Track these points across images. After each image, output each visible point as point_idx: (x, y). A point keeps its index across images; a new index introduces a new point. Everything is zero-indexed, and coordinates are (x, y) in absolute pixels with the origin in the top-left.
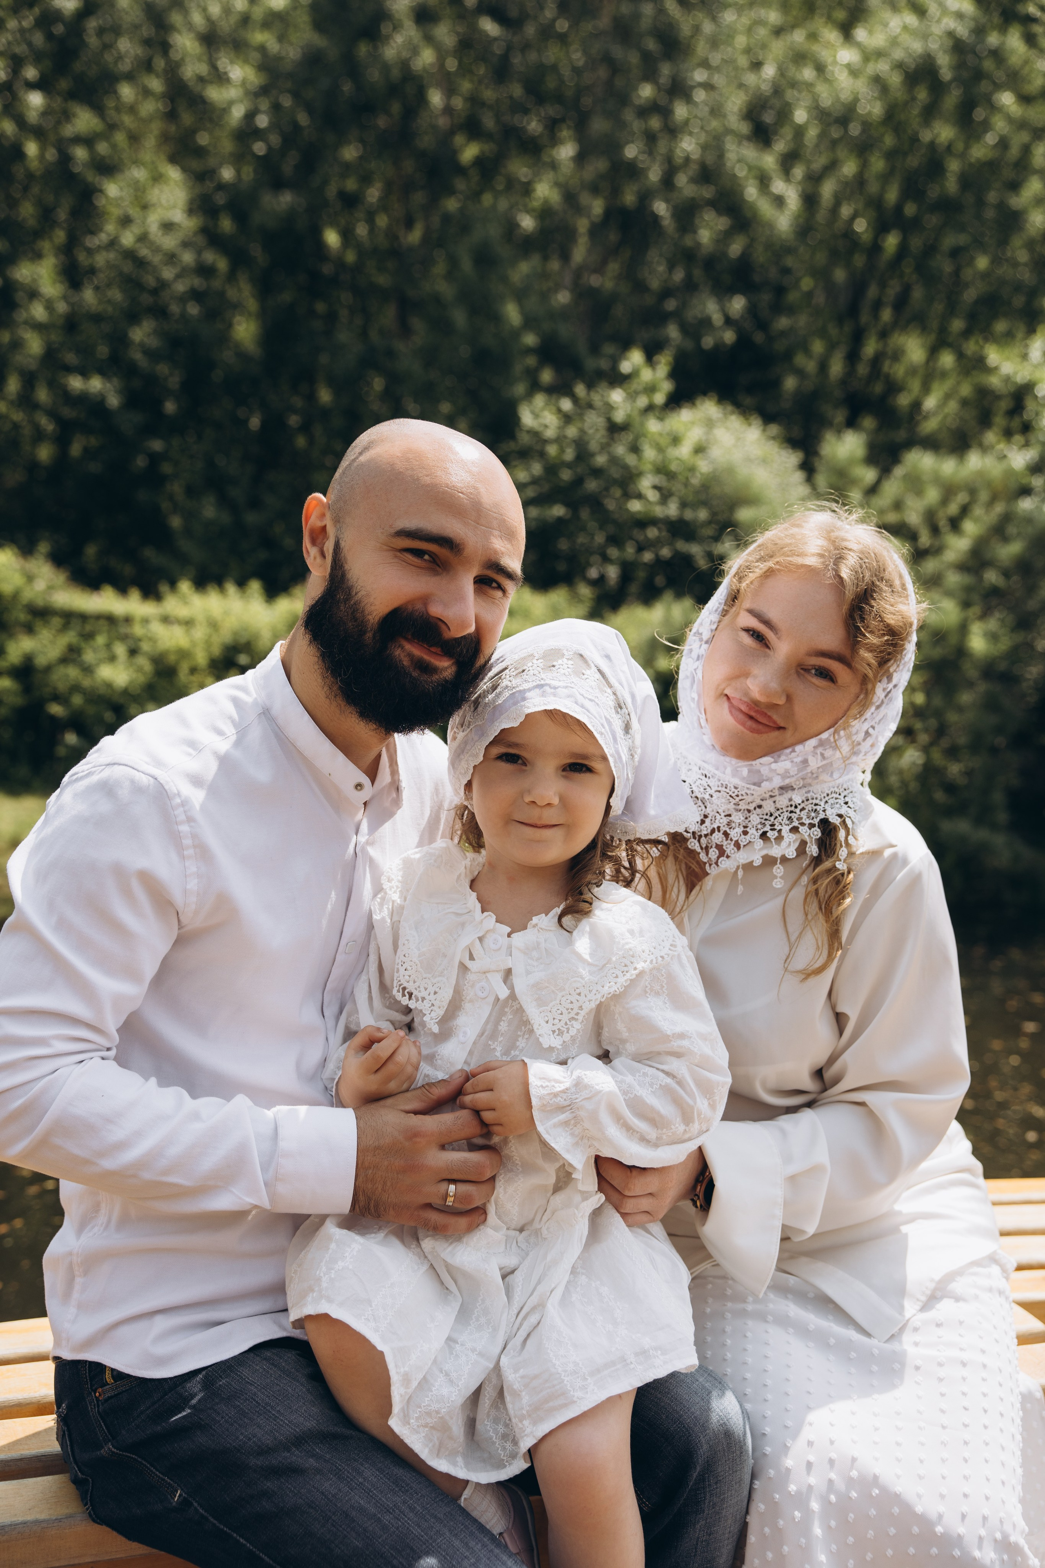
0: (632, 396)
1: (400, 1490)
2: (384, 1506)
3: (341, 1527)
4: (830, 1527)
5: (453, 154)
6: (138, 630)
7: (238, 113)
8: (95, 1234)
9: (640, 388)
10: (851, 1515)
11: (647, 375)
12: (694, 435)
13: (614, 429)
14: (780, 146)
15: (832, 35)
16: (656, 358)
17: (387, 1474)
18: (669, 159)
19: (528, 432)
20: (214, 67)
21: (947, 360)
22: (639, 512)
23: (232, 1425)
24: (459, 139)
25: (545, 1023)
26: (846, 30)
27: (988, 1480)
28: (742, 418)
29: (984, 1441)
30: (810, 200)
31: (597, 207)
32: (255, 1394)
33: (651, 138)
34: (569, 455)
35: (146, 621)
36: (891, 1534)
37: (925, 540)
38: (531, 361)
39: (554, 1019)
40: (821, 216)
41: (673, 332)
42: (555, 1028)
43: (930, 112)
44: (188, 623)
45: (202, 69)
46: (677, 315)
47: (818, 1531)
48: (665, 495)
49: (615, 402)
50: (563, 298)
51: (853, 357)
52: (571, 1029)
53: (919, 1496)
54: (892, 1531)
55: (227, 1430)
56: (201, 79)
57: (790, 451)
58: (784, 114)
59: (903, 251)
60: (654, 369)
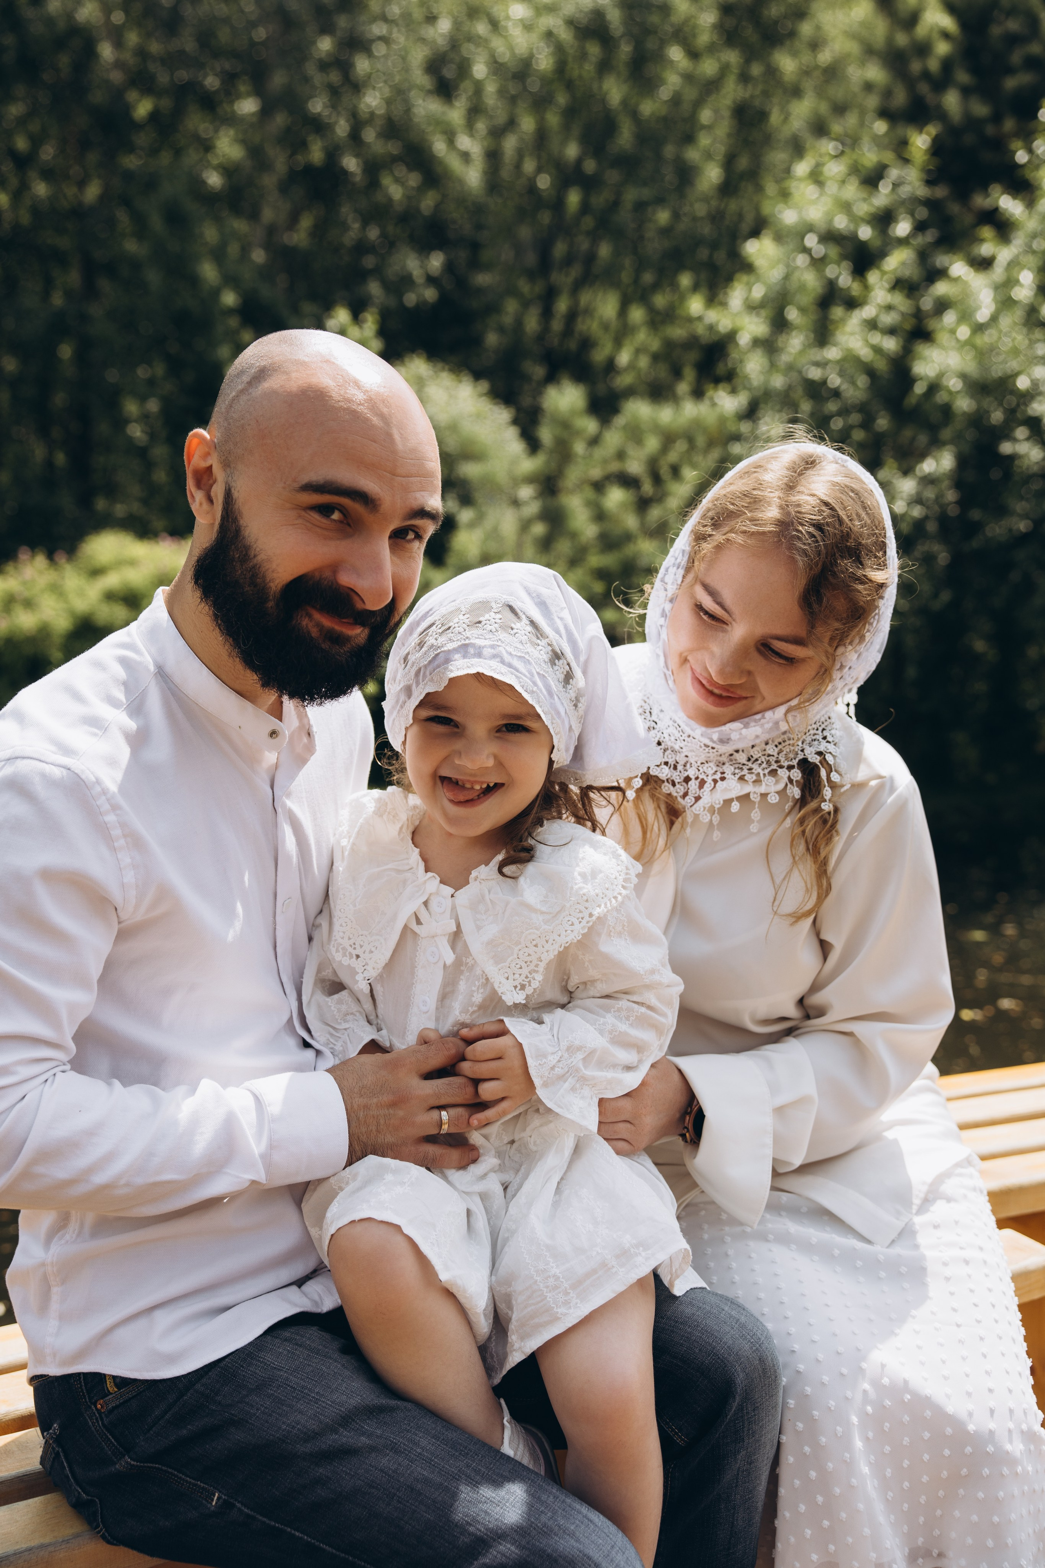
1: (460, 1454)
2: (448, 1473)
3: (408, 1502)
4: (868, 1438)
5: (127, 110)
8: (67, 1242)
10: (887, 1424)
11: (354, 334)
14: (462, 101)
16: (361, 316)
17: (443, 1440)
18: (354, 114)
21: (637, 314)
23: (270, 1415)
24: (132, 96)
25: (505, 980)
27: (1008, 1373)
28: (453, 377)
29: (998, 1335)
30: (493, 156)
31: (280, 162)
32: (287, 1379)
33: (334, 92)
36: (926, 1438)
37: (647, 488)
38: (233, 322)
39: (514, 974)
40: (506, 173)
41: (374, 288)
42: (516, 983)
43: (605, 66)
46: (377, 272)
47: (859, 1444)
50: (259, 256)
51: (547, 313)
52: (532, 981)
53: (948, 1396)
54: (927, 1435)
55: (267, 1422)
57: (503, 406)
58: (464, 68)
59: (585, 207)
60: (361, 327)
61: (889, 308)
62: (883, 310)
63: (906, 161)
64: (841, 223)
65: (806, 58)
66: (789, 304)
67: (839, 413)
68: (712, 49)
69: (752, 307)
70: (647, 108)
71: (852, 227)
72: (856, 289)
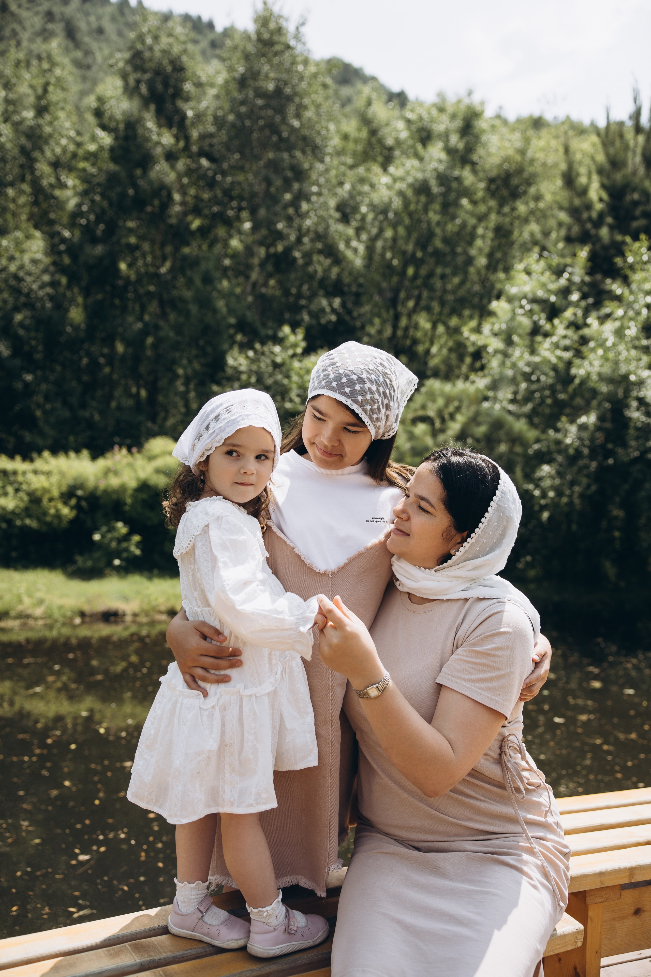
0: (285, 349)
5: (187, 225)
6: (20, 478)
7: (72, 203)
9: (289, 345)
11: (292, 338)
13: (276, 366)
14: (354, 224)
15: (376, 169)
16: (297, 330)
18: (300, 229)
19: (231, 367)
20: (58, 179)
21: (441, 329)
22: (291, 408)
24: (190, 217)
26: (385, 168)
30: (370, 249)
31: (262, 251)
33: (289, 219)
35: (24, 473)
37: (438, 424)
38: (232, 331)
40: (377, 258)
41: (305, 316)
43: (427, 208)
44: (48, 474)
45: (52, 180)
46: (307, 308)
49: (276, 352)
50: (249, 299)
51: (395, 327)
56: (51, 186)
58: (356, 209)
59: (416, 275)
60: (296, 335)
61: (565, 337)
62: (562, 338)
64: (540, 293)
65: (532, 205)
66: (514, 333)
68: (484, 200)
69: (495, 334)
70: (450, 227)
71: (546, 295)
72: (548, 327)
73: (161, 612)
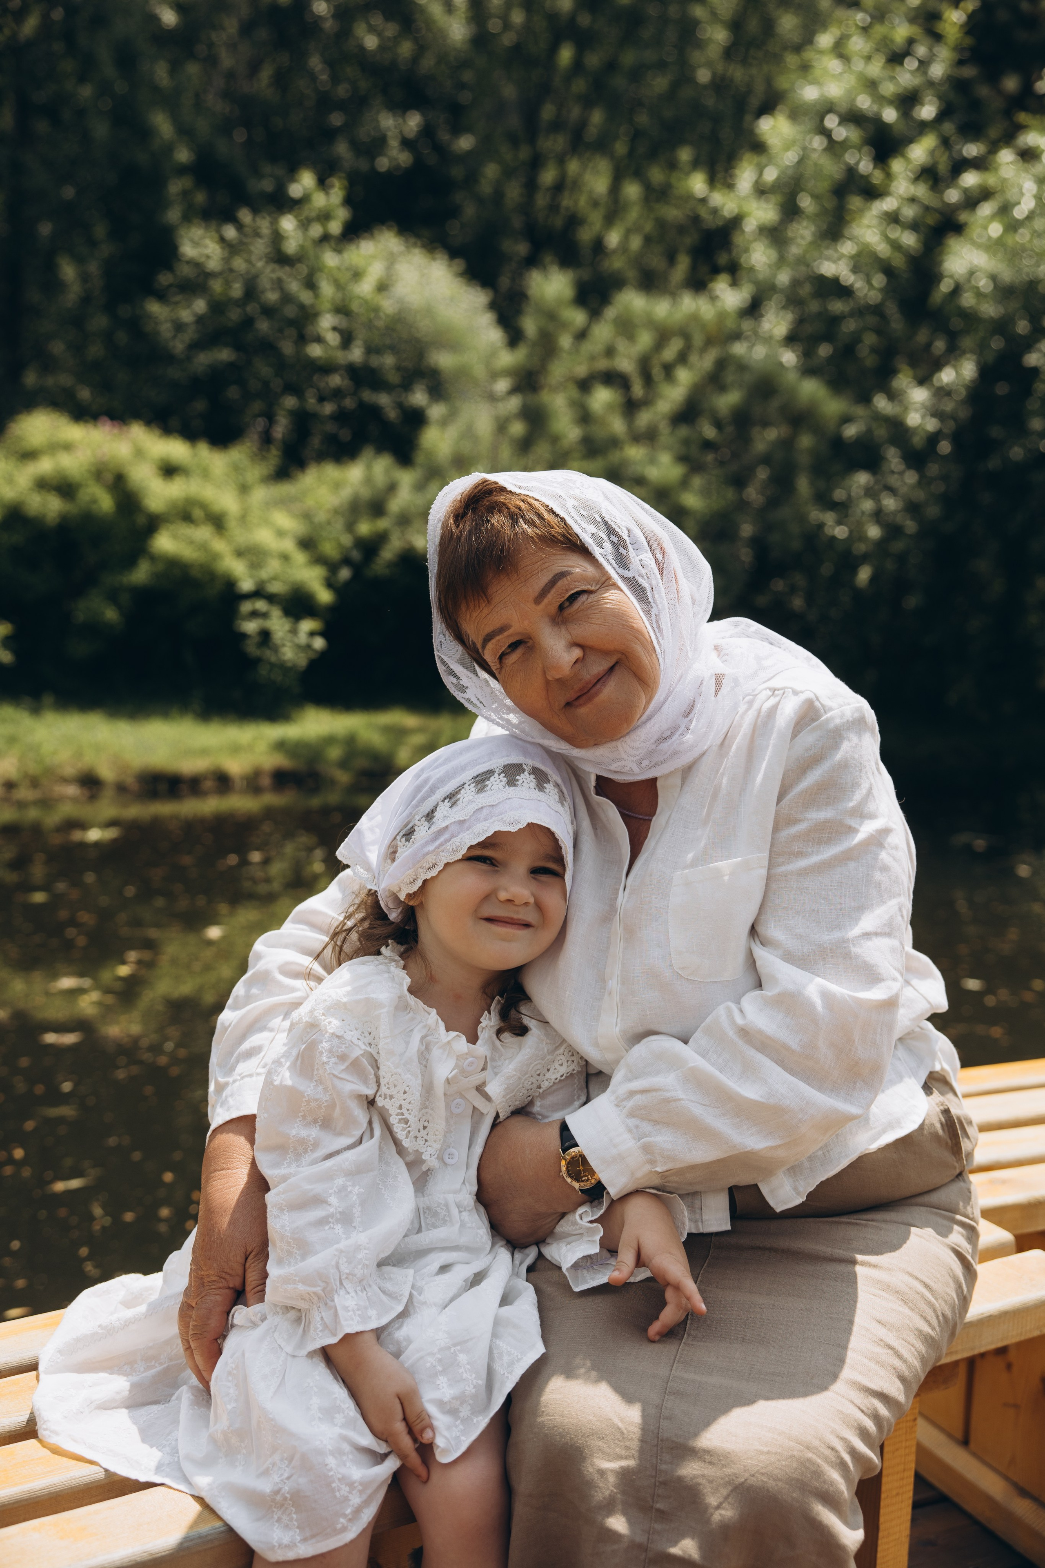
0: (304, 224)
9: (313, 214)
11: (320, 200)
12: (375, 272)
13: (285, 261)
16: (328, 181)
19: (188, 262)
21: (632, 190)
22: (320, 358)
28: (426, 253)
34: (237, 290)
37: (638, 390)
38: (185, 182)
40: (493, 24)
41: (342, 149)
46: (346, 132)
48: (347, 339)
49: (286, 231)
51: (531, 185)
57: (479, 289)
59: (578, 65)
60: (327, 194)
61: (912, 200)
62: (905, 202)
63: (937, 37)
64: (864, 102)
66: (802, 190)
67: (853, 314)
69: (761, 191)
71: (875, 108)
72: (877, 177)
73: (65, 780)
